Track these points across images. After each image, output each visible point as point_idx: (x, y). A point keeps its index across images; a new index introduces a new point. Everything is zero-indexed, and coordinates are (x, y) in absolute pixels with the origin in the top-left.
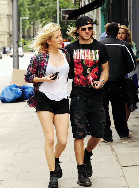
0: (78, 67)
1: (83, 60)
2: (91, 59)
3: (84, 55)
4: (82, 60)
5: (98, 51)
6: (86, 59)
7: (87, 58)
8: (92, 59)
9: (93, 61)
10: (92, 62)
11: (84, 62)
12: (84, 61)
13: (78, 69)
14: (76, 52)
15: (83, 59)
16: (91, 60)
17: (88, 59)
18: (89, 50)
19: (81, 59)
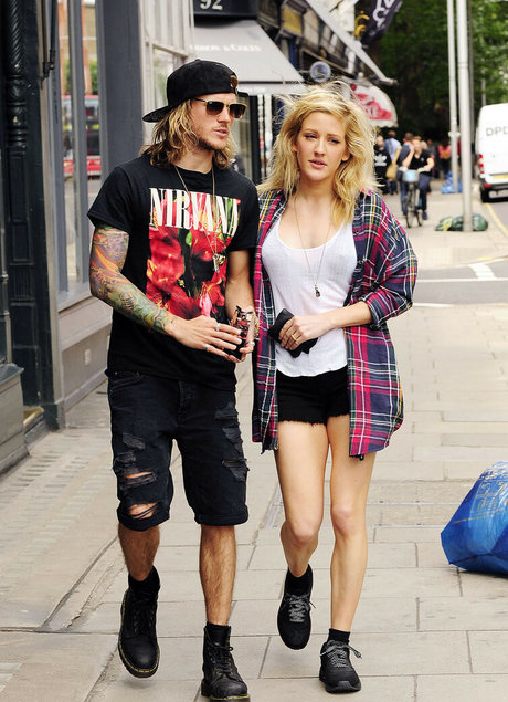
0: (165, 258)
1: (187, 231)
2: (215, 229)
3: (191, 213)
4: (184, 232)
5: (235, 202)
6: (196, 228)
7: (200, 224)
8: (218, 231)
9: (220, 237)
10: (218, 240)
11: (188, 241)
12: (190, 235)
13: (166, 263)
14: (162, 196)
15: (187, 227)
16: (213, 234)
17: (202, 230)
18: (208, 196)
19: (179, 225)
